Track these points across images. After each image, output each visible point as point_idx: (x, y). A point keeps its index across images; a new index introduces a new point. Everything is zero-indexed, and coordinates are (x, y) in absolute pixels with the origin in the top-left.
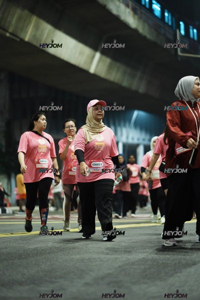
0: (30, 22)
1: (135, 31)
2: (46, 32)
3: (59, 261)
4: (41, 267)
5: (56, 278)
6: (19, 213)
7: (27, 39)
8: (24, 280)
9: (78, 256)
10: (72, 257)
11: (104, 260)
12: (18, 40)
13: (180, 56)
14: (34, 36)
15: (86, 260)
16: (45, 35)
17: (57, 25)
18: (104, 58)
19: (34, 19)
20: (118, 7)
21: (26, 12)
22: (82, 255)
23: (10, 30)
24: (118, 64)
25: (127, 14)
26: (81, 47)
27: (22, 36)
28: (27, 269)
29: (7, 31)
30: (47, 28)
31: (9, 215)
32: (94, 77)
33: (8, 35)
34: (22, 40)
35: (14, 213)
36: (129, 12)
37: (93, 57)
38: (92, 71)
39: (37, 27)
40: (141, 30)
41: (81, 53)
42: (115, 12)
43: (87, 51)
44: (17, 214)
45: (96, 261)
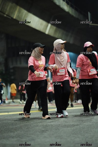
0: (16, 10)
1: (68, 13)
2: (24, 14)
3: (31, 126)
4: (23, 129)
5: (30, 135)
6: (12, 103)
7: (14, 18)
8: (14, 135)
9: (40, 124)
10: (38, 124)
11: (53, 125)
12: (10, 18)
13: (90, 25)
14: (18, 16)
15: (45, 125)
16: (24, 16)
17: (30, 11)
18: (53, 26)
19: (18, 7)
20: (59, 1)
21: (14, 4)
22: (43, 123)
23: (6, 13)
24: (60, 29)
25: (64, 4)
26: (41, 21)
27: (12, 16)
28: (16, 130)
29: (5, 14)
30: (25, 12)
31: (7, 104)
32: (48, 35)
33: (5, 16)
34: (12, 18)
35: (9, 103)
36: (65, 4)
37: (47, 26)
38: (47, 33)
39: (19, 12)
40: (71, 13)
41: (41, 24)
42: (58, 4)
43: (44, 23)
44: (11, 103)
45: (50, 126)
